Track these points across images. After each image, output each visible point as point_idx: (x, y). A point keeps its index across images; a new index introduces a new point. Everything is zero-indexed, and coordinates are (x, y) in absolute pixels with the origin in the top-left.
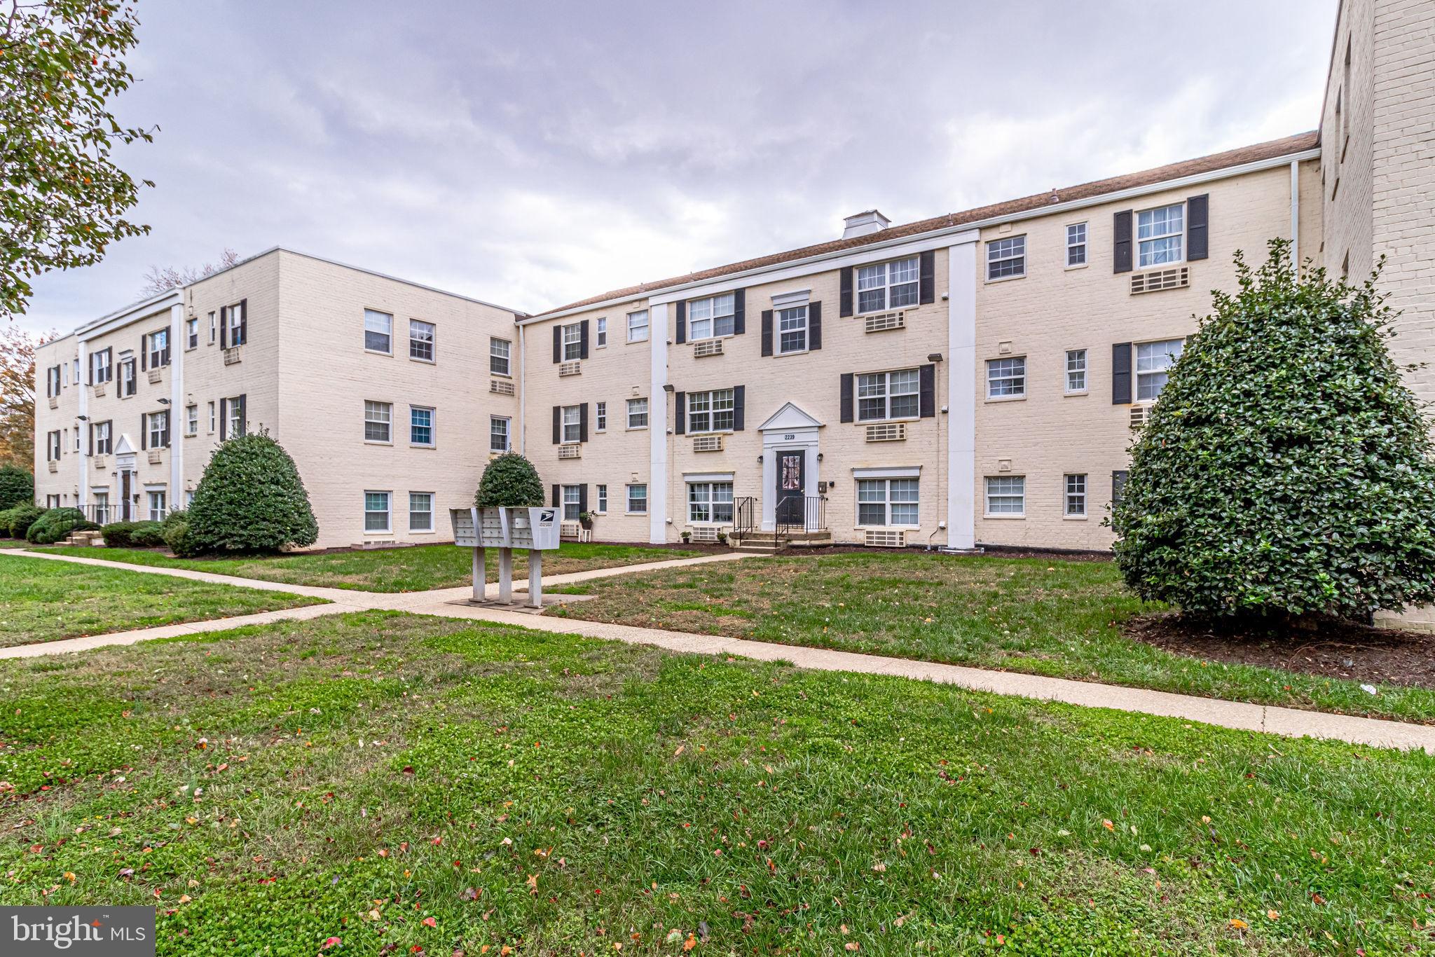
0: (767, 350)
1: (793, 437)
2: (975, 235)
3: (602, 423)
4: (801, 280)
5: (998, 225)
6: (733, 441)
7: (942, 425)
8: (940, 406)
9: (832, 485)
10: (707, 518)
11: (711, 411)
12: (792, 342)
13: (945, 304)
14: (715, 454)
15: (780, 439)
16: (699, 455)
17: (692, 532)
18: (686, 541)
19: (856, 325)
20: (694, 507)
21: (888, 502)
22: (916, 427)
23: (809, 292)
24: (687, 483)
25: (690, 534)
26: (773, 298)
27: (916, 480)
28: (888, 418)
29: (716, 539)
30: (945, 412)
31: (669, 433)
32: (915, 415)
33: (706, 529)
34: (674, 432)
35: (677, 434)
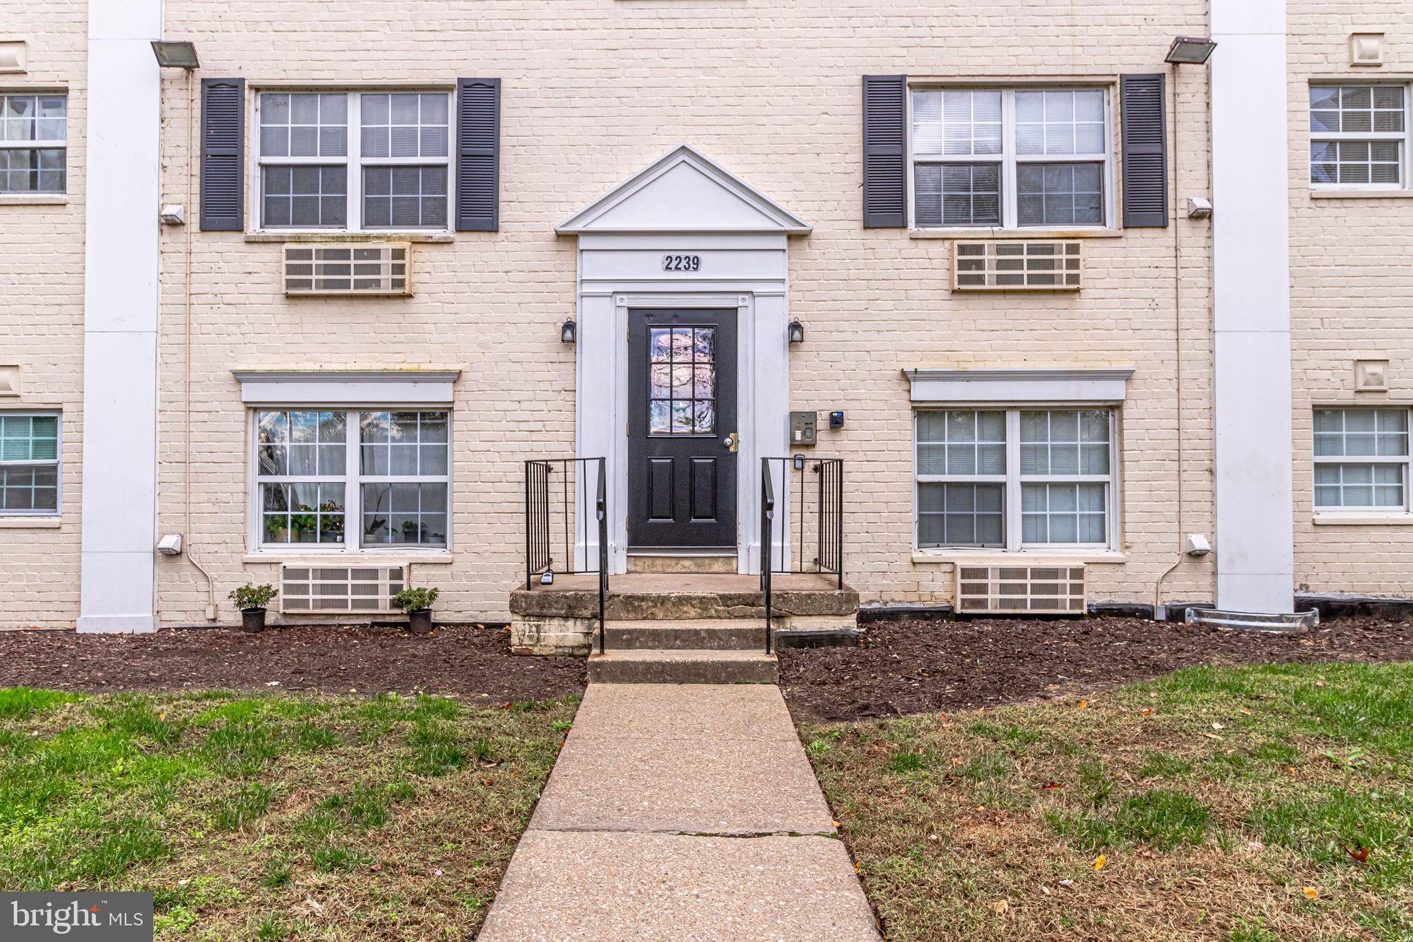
1: (695, 263)
8: (1185, 196)
9: (838, 422)
10: (333, 529)
11: (354, 161)
14: (375, 308)
15: (649, 267)
16: (307, 309)
17: (278, 584)
18: (254, 614)
20: (275, 495)
21: (1014, 478)
22: (1111, 256)
24: (249, 407)
25: (268, 593)
27: (1103, 413)
28: (1010, 225)
29: (384, 608)
30: (1201, 216)
31: (171, 223)
32: (1101, 220)
33: (342, 573)
34: (194, 222)
35: (205, 228)
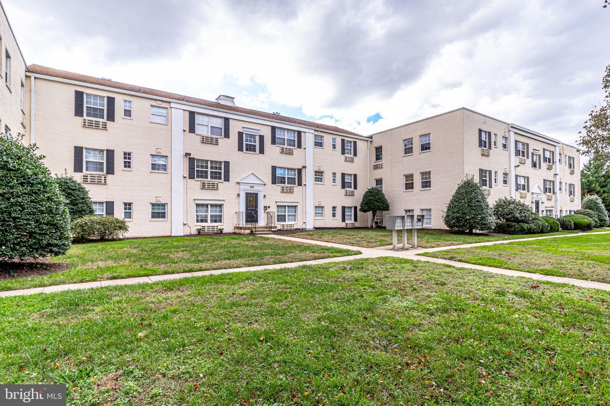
0: (240, 149)
1: (253, 187)
2: (313, 131)
3: (127, 165)
4: (255, 124)
5: (318, 131)
6: (223, 185)
7: (304, 189)
8: (303, 182)
9: (269, 207)
10: (206, 221)
12: (251, 148)
13: (304, 150)
14: (214, 191)
15: (248, 187)
16: (205, 190)
19: (276, 149)
20: (198, 216)
21: (287, 214)
22: (297, 189)
23: (259, 130)
24: (196, 204)
25: (200, 229)
26: (243, 127)
27: (295, 207)
28: (286, 184)
29: (216, 231)
30: (305, 185)
31: (184, 177)
32: (295, 184)
33: (210, 227)
34: (188, 177)
35: (189, 178)
